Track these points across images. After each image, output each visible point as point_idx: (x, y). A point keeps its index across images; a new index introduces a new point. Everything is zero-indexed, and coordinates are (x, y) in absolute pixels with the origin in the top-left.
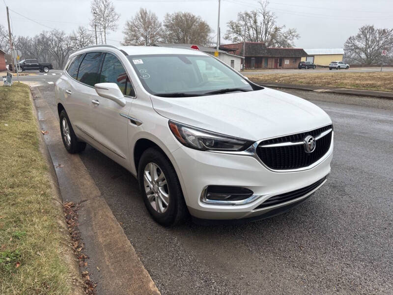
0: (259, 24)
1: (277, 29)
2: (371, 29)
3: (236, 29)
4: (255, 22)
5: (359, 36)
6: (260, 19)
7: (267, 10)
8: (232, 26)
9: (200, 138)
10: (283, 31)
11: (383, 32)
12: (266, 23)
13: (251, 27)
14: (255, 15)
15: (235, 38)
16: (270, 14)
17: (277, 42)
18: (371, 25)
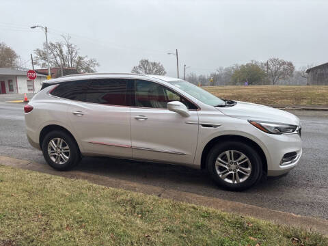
0: (64, 53)
1: (80, 58)
2: (147, 61)
3: (44, 56)
4: (61, 51)
5: (140, 67)
6: (65, 49)
7: (70, 42)
8: (39, 53)
9: (276, 128)
10: (86, 60)
11: (154, 64)
12: (70, 52)
13: (58, 55)
14: (60, 45)
15: (44, 64)
16: (73, 46)
17: (82, 68)
18: (146, 59)
